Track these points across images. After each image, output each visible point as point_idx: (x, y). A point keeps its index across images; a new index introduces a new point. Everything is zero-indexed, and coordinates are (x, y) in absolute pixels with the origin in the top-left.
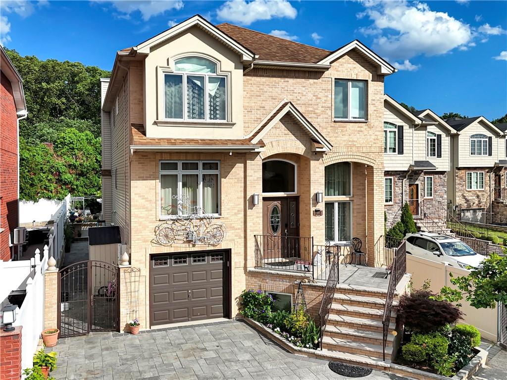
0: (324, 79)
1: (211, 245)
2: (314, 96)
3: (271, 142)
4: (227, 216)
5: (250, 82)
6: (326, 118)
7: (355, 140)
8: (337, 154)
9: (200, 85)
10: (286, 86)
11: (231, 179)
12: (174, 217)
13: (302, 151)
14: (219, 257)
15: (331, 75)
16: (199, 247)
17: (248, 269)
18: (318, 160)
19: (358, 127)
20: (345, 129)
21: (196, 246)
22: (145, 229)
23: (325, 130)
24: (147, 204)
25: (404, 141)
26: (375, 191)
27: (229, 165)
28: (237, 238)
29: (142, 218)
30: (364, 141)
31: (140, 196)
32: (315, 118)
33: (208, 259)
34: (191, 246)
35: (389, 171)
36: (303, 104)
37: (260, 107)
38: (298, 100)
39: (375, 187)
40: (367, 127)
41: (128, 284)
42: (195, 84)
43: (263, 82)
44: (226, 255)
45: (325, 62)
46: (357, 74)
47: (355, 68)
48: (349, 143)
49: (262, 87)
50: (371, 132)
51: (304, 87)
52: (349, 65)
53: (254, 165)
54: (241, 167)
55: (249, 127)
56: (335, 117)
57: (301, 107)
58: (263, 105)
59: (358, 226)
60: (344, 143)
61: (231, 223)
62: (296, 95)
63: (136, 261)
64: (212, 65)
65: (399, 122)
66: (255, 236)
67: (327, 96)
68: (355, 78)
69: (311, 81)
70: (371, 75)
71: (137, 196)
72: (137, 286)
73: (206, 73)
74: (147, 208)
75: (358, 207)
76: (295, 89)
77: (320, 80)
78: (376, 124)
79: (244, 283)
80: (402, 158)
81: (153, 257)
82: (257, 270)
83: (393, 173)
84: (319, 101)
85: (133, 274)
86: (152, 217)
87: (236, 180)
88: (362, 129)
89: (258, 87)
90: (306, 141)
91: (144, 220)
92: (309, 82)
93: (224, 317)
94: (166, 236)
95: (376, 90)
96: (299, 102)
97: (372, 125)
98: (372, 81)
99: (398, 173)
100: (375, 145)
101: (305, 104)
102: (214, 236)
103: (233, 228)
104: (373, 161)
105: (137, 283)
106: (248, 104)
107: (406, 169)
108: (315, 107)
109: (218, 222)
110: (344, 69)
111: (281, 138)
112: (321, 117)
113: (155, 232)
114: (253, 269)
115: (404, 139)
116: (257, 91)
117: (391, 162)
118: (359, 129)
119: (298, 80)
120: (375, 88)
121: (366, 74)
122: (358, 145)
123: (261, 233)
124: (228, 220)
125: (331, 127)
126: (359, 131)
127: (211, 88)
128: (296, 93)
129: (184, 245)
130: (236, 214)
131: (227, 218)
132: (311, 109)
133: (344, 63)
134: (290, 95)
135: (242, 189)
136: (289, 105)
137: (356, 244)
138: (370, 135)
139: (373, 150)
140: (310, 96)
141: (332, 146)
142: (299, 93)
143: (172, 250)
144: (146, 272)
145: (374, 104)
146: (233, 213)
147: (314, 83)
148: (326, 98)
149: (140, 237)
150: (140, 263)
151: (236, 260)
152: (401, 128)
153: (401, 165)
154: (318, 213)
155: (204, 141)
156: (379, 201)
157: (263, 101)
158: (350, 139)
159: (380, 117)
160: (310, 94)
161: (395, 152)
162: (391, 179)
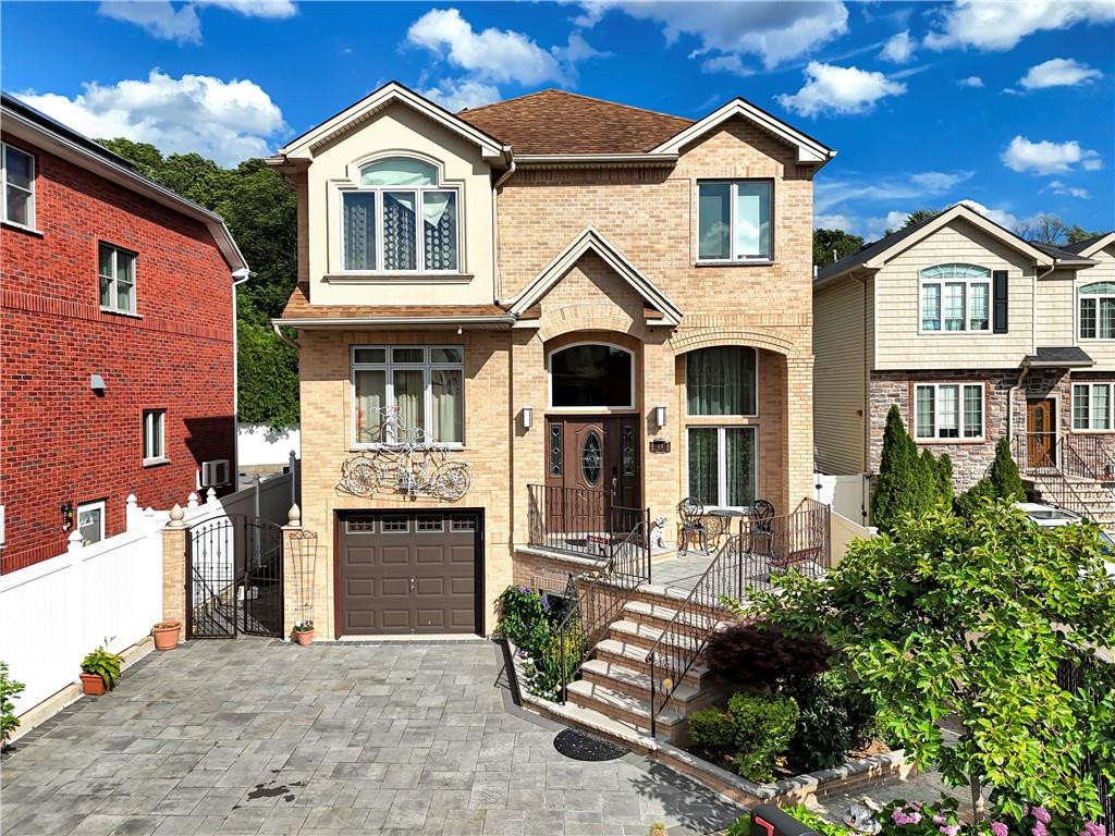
0: (673, 183)
1: (446, 499)
2: (651, 217)
3: (562, 310)
4: (478, 448)
5: (517, 197)
6: (678, 260)
7: (744, 301)
8: (703, 330)
9: (410, 207)
10: (591, 200)
11: (484, 378)
12: (379, 446)
13: (625, 325)
14: (468, 522)
15: (690, 168)
16: (423, 502)
17: (516, 547)
18: (661, 344)
19: (752, 275)
20: (719, 280)
21: (418, 499)
22: (325, 466)
23: (676, 284)
24: (328, 422)
25: (1009, 303)
26: (789, 407)
27: (480, 354)
28: (496, 488)
29: (322, 445)
30: (766, 304)
31: (317, 408)
32: (654, 260)
33: (447, 526)
34: (408, 499)
35: (974, 370)
36: (626, 235)
37: (539, 244)
38: (618, 226)
39: (791, 397)
40: (772, 274)
41: (297, 559)
42: (401, 206)
43: (545, 196)
44: (476, 517)
45: (670, 148)
46: (748, 168)
47: (744, 155)
48: (731, 308)
49: (541, 205)
50: (781, 285)
51: (629, 200)
52: (729, 150)
53: (526, 353)
54: (504, 357)
55: (516, 282)
56: (700, 258)
57: (624, 239)
58: (544, 240)
59: (769, 477)
60: (718, 309)
61: (485, 460)
62: (611, 216)
63: (311, 520)
64: (429, 169)
65: (997, 263)
66: (528, 486)
67: (681, 216)
68: (744, 176)
69: (645, 188)
70: (781, 167)
71: (311, 407)
72: (311, 564)
73: (419, 184)
74: (328, 428)
75: (768, 438)
76: (611, 205)
77: (665, 185)
78: (794, 267)
79: (510, 573)
80: (1003, 342)
81: (341, 515)
82: (531, 550)
83: (983, 375)
84: (661, 225)
85: (305, 542)
86: (337, 445)
87: (494, 382)
88: (761, 279)
89: (536, 205)
90: (635, 305)
91: (322, 449)
92: (639, 190)
93: (476, 633)
94: (363, 480)
95: (794, 196)
96: (618, 230)
97: (784, 270)
98: (784, 179)
99: (999, 374)
100: (790, 311)
101: (632, 234)
102: (451, 484)
103: (489, 470)
104: (786, 345)
105: (312, 559)
106: (513, 239)
107: (1015, 365)
108: (654, 238)
109: (459, 458)
110: (717, 159)
111: (582, 302)
112: (668, 257)
113: (343, 471)
114: (525, 548)
116: (532, 214)
117: (976, 350)
118: (753, 279)
119: (618, 187)
120: (793, 192)
121: (770, 167)
122: (751, 312)
123: (542, 481)
124: (479, 455)
125: (690, 276)
126: (752, 283)
127: (428, 213)
128: (612, 213)
129: (395, 497)
130: (494, 444)
131: (477, 452)
132: (646, 243)
133: (718, 147)
134: (601, 218)
135: (507, 398)
136: (590, 237)
137: (761, 513)
138: (779, 291)
139: (786, 321)
140: (643, 217)
141: (681, 316)
142: (619, 213)
143: (373, 505)
144: (327, 539)
145: (789, 227)
146: (488, 443)
147: (651, 191)
148: (677, 220)
149: (317, 479)
150: (318, 524)
151: (494, 529)
152: (1001, 278)
153: (1002, 357)
154: (661, 447)
155: (411, 310)
156: (801, 427)
157: (544, 231)
158: (732, 301)
159: (803, 253)
160: (642, 213)
161: (987, 328)
162: (980, 387)
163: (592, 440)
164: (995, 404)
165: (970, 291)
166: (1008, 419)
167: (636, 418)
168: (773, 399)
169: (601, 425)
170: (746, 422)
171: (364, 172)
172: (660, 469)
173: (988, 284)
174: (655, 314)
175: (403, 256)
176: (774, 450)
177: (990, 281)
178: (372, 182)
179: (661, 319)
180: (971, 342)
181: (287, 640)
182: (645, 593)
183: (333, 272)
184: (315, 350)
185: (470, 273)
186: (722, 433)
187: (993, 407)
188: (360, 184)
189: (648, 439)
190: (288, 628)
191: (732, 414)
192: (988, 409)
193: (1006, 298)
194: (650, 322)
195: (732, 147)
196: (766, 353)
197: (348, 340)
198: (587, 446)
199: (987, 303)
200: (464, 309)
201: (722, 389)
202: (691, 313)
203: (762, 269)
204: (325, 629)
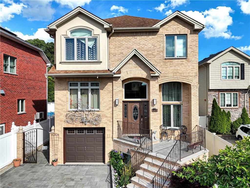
0: (158, 36)
1: (94, 125)
2: (152, 45)
3: (127, 71)
4: (103, 110)
5: (115, 40)
6: (160, 57)
7: (179, 69)
8: (167, 77)
9: (84, 43)
10: (135, 41)
11: (105, 91)
12: (76, 109)
13: (145, 76)
14: (101, 131)
15: (163, 32)
16: (88, 125)
17: (114, 139)
18: (155, 81)
19: (181, 62)
20: (171, 63)
21: (87, 125)
22: (61, 115)
23: (159, 64)
24: (62, 103)
26: (192, 99)
27: (104, 84)
28: (109, 122)
29: (60, 109)
30: (185, 70)
31: (59, 99)
32: (153, 57)
33: (95, 132)
34: (84, 124)
35: (235, 89)
36: (145, 50)
37: (121, 53)
38: (143, 48)
39: (192, 96)
40: (187, 61)
41: (53, 141)
42: (82, 43)
43: (122, 40)
44: (103, 130)
45: (158, 25)
46: (180, 31)
47: (178, 27)
48: (175, 71)
49: (121, 42)
50: (189, 64)
51: (146, 41)
52: (174, 26)
53: (117, 84)
54: (111, 85)
55: (114, 64)
56: (166, 57)
57: (144, 52)
58: (122, 52)
59: (186, 119)
60: (171, 71)
61: (105, 114)
62: (141, 45)
63: (57, 130)
64: (89, 31)
65: (241, 61)
66: (117, 121)
67: (160, 45)
68: (179, 34)
69: (151, 37)
70: (189, 31)
71: (58, 99)
72: (57, 143)
73: (87, 36)
74: (62, 105)
75: (186, 108)
76: (141, 42)
77: (156, 36)
78: (193, 59)
79: (112, 146)
80: (243, 82)
81: (65, 129)
82: (118, 140)
83: (238, 90)
84: (155, 48)
85: (55, 136)
86: (65, 109)
87: (108, 92)
88: (184, 63)
89: (120, 42)
90: (147, 70)
91: (61, 110)
92: (149, 38)
93: (103, 162)
94: (72, 119)
95: (193, 39)
96: (143, 49)
97: (190, 60)
98: (190, 34)
99: (242, 90)
100: (192, 72)
101: (147, 50)
102: (96, 120)
103: (106, 117)
104: (191, 81)
105: (57, 141)
106: (113, 52)
107: (246, 88)
108: (153, 51)
109: (98, 113)
110: (171, 29)
111: (133, 69)
112: (157, 56)
113: (66, 117)
114: (116, 139)
115: (245, 71)
116: (119, 45)
117: (236, 84)
119: (143, 37)
120: (192, 38)
121: (185, 30)
122: (181, 72)
123: (122, 120)
124: (104, 113)
125: (163, 62)
126: (181, 64)
127: (89, 44)
128: (141, 44)
129: (80, 124)
130: (108, 109)
131: (103, 111)
132: (151, 53)
133: (171, 25)
134: (138, 46)
135: (112, 96)
136: (135, 51)
137: (183, 129)
138: (189, 66)
139: (191, 74)
140: (150, 45)
141: (161, 73)
142: (143, 44)
143: (74, 126)
144: (61, 136)
145: (192, 48)
146: (106, 109)
147: (152, 38)
148: (160, 46)
149: (59, 119)
150: (59, 131)
151: (108, 133)
152: (242, 65)
153: (243, 86)
154: (155, 110)
155: (84, 71)
156: (195, 105)
157: (122, 49)
158: (175, 69)
159: (196, 55)
160: (150, 44)
161: (239, 78)
162: (237, 94)
163: (135, 108)
164: (241, 98)
165: (234, 68)
166: (244, 102)
167: (148, 102)
168: (186, 97)
169: (139, 103)
170: (179, 103)
171: (71, 33)
172: (155, 117)
173: (239, 67)
174: (153, 72)
175: (82, 57)
176: (187, 111)
177: (240, 66)
178: (74, 36)
179: (155, 74)
180: (235, 82)
181: (50, 164)
182: (151, 155)
183: (62, 61)
184: (58, 83)
185: (101, 61)
186: (172, 106)
187: (240, 99)
188: (70, 36)
189: (151, 108)
190: (51, 161)
191: (175, 101)
192: (239, 99)
193: (244, 71)
194: (152, 75)
195: (175, 25)
196: (185, 84)
197: (68, 80)
198: (134, 110)
199: (239, 72)
200: (99, 71)
201: (172, 94)
202: (164, 72)
203: (184, 60)
204: (61, 161)
